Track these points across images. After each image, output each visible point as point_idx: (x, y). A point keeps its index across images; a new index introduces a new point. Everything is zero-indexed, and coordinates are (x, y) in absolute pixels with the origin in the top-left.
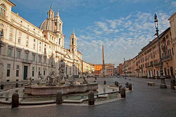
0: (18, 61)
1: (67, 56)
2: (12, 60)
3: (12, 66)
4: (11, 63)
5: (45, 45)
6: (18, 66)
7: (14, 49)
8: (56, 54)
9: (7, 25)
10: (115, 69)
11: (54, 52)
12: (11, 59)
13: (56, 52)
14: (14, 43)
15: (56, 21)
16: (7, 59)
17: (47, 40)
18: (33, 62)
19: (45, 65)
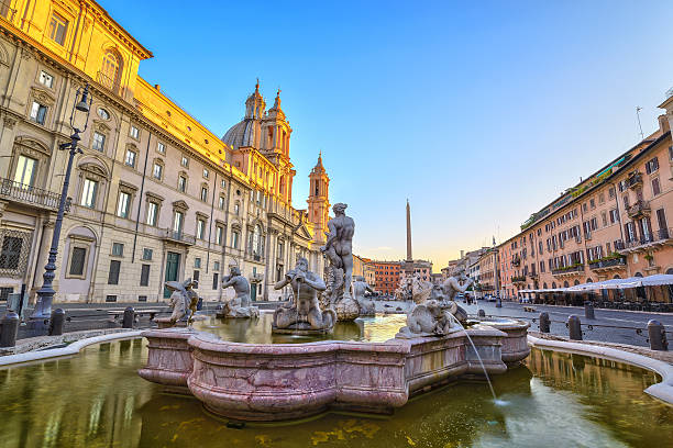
0: (148, 235)
1: (300, 231)
2: (129, 231)
3: (127, 251)
4: (127, 239)
5: (238, 192)
6: (148, 254)
7: (138, 194)
8: (270, 223)
9: (119, 115)
10: (434, 276)
11: (264, 217)
12: (126, 227)
13: (270, 216)
14: (139, 174)
15: (270, 124)
16: (113, 227)
17: (243, 178)
18: (198, 243)
19: (235, 253)
